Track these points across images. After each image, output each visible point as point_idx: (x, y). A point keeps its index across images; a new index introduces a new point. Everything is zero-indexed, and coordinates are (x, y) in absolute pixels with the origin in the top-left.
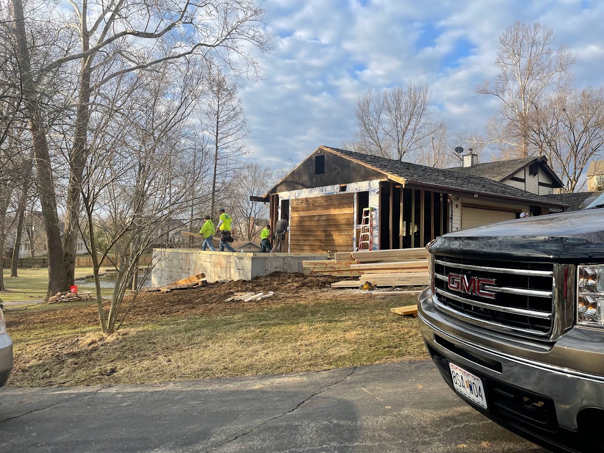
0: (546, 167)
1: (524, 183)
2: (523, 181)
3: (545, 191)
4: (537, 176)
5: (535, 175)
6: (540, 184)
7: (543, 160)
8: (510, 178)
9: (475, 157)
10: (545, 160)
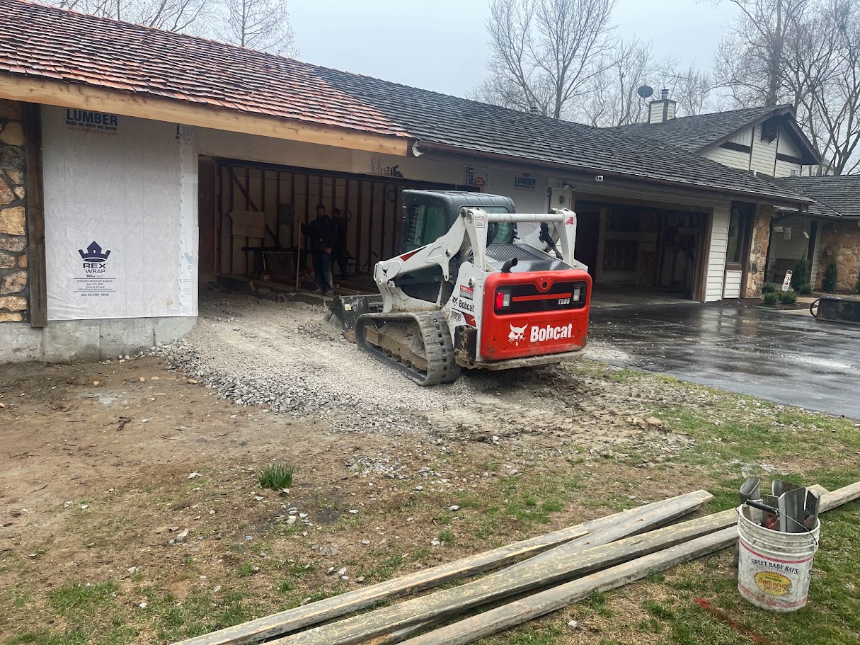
0: (792, 125)
1: (748, 155)
2: (748, 150)
3: (784, 170)
4: (774, 142)
5: (770, 140)
6: (780, 157)
7: (788, 113)
8: (720, 144)
9: (670, 105)
10: (792, 113)
